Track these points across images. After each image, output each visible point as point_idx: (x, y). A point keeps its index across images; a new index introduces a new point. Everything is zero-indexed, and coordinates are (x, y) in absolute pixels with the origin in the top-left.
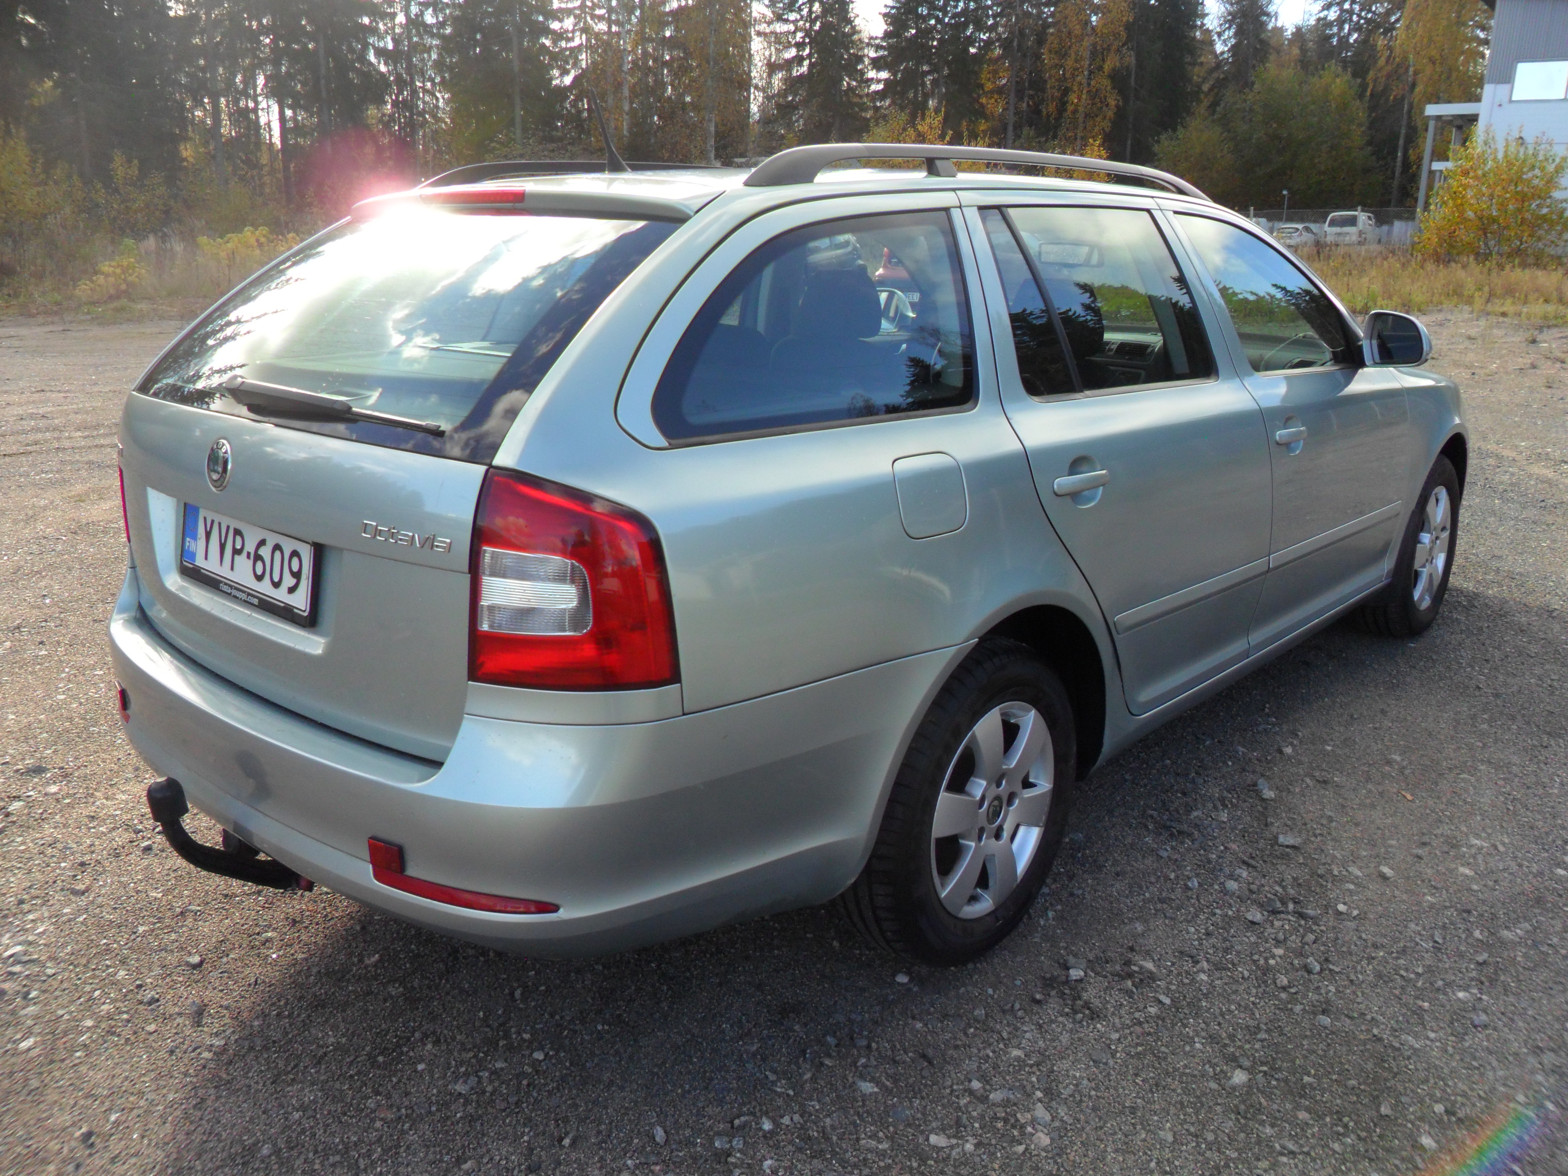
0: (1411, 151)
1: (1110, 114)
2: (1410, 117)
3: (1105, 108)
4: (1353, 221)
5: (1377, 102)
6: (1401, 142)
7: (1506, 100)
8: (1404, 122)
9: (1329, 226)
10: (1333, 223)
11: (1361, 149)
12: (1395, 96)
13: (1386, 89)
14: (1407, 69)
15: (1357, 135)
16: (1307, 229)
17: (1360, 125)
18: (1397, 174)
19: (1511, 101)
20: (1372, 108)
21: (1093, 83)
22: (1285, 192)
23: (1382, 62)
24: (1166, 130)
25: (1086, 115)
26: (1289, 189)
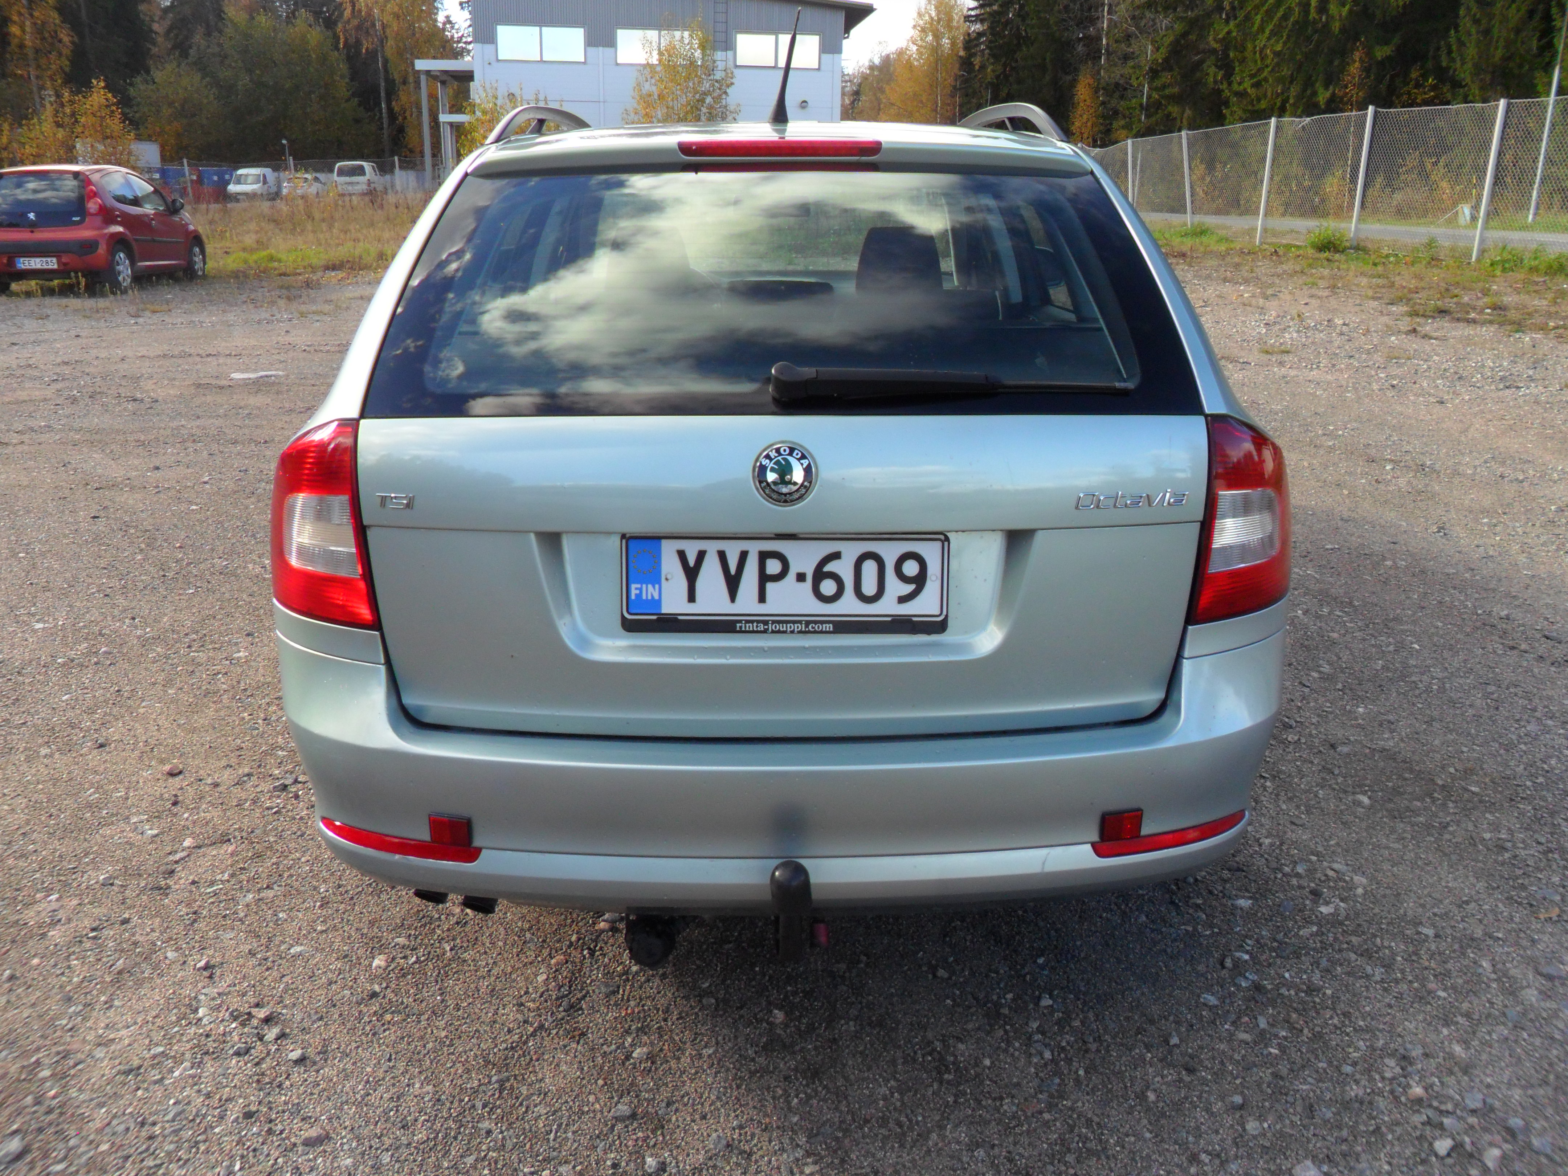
0: (394, 103)
1: (66, 51)
2: (386, 71)
3: (57, 44)
4: (361, 171)
5: (352, 53)
6: (383, 94)
7: (493, 59)
8: (382, 75)
9: (339, 174)
10: (341, 173)
11: (348, 100)
12: (367, 49)
13: (358, 43)
14: (374, 25)
15: (342, 87)
16: (316, 179)
17: (342, 77)
18: (385, 126)
19: (498, 60)
20: (349, 59)
21: (36, 14)
22: (284, 142)
23: (347, 13)
24: (139, 73)
25: (37, 51)
26: (286, 139)
